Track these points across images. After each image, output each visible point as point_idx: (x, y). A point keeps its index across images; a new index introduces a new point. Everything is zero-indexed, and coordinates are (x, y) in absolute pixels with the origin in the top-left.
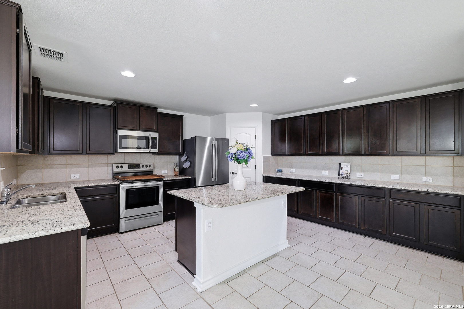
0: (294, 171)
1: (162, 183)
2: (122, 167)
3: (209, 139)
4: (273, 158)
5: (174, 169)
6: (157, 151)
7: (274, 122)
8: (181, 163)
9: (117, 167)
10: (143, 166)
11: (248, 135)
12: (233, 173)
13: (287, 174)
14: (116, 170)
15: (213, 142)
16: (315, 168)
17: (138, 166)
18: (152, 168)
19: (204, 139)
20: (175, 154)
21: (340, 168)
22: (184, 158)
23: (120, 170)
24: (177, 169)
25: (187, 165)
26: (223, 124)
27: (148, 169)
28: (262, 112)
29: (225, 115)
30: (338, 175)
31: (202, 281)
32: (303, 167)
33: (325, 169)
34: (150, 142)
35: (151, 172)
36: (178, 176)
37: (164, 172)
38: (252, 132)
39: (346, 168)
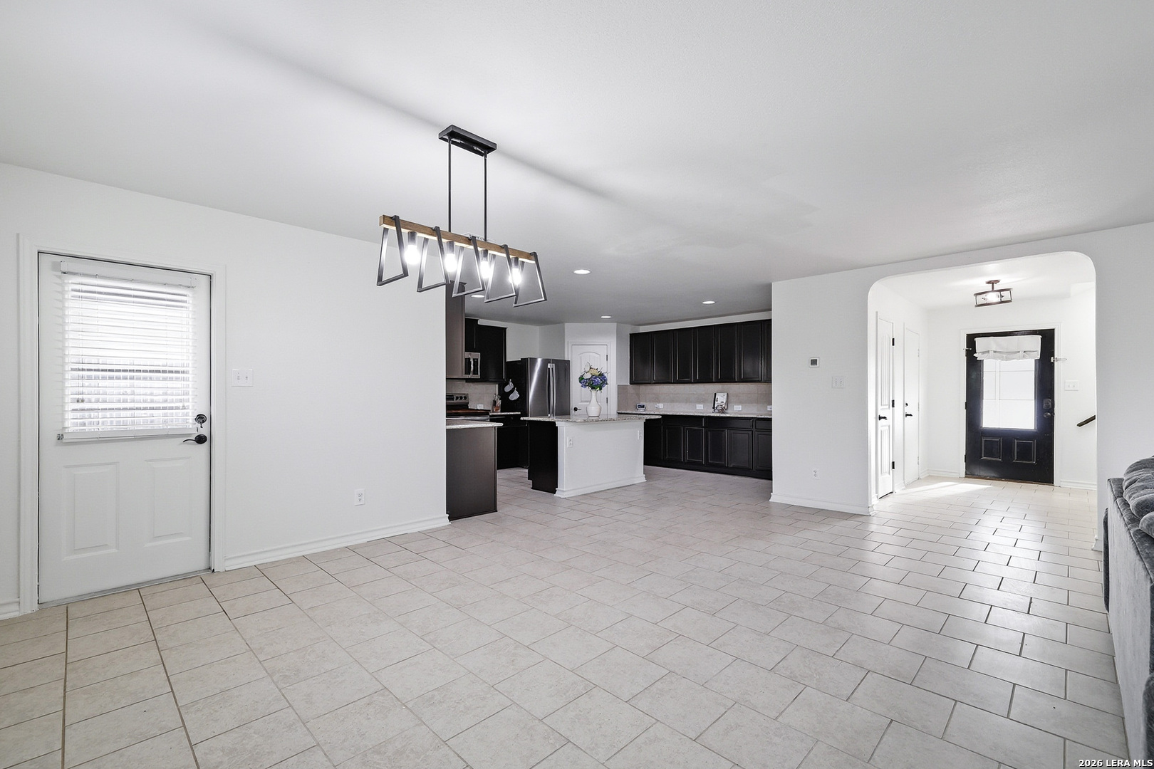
0: (661, 406)
3: (539, 362)
4: (632, 389)
5: (495, 402)
6: (478, 376)
7: (633, 337)
8: (504, 396)
10: (457, 398)
11: (598, 356)
12: (576, 409)
13: (652, 411)
15: (550, 366)
16: (687, 401)
18: (466, 401)
19: (534, 361)
20: (495, 382)
21: (715, 400)
22: (508, 389)
24: (499, 402)
25: (515, 396)
26: (560, 339)
27: (463, 401)
28: (617, 322)
29: (564, 325)
30: (714, 408)
31: (565, 490)
32: (672, 401)
33: (699, 403)
34: (472, 366)
35: (465, 406)
36: (501, 412)
37: (480, 407)
38: (602, 351)
39: (721, 398)
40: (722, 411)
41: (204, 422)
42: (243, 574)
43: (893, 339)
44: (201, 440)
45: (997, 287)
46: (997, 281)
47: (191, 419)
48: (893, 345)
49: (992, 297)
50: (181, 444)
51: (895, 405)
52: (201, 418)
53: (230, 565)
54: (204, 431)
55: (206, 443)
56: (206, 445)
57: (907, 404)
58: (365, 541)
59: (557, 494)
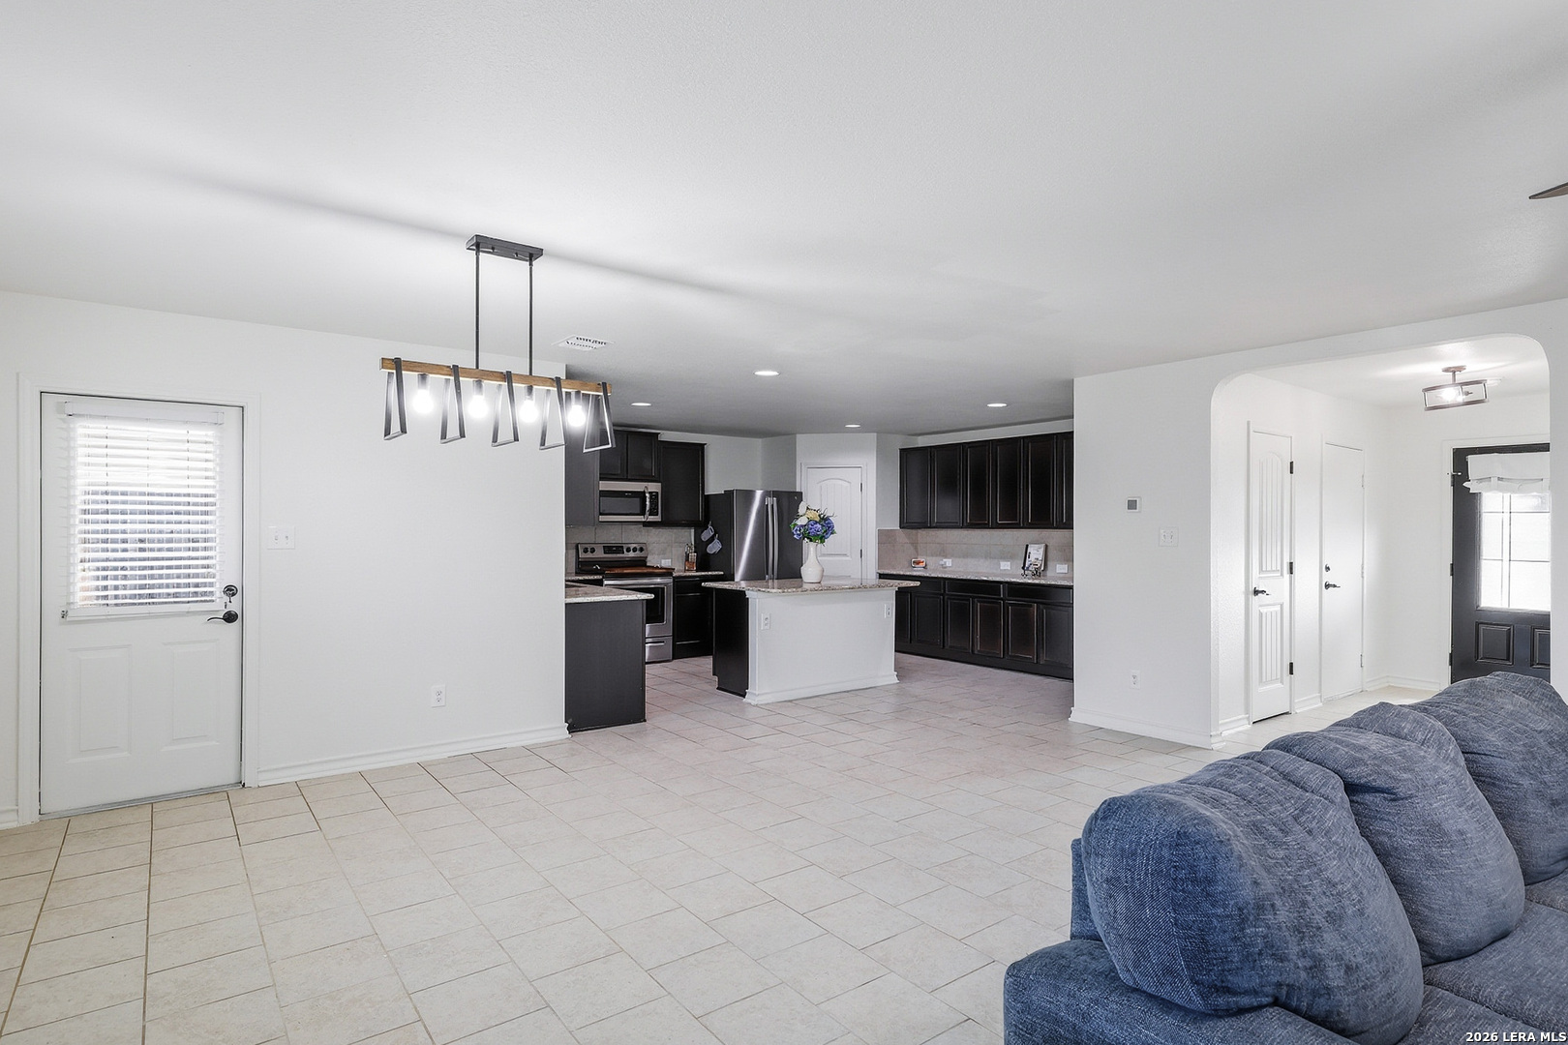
0: (948, 562)
1: (669, 580)
2: (593, 550)
3: (759, 494)
4: (903, 536)
5: (687, 556)
6: (658, 518)
7: (905, 453)
8: (700, 546)
9: (586, 551)
10: (628, 550)
11: (847, 484)
13: (934, 571)
14: (582, 555)
15: (769, 501)
16: (987, 555)
17: (619, 549)
18: (642, 554)
19: (749, 495)
20: (688, 525)
21: (1026, 555)
22: (706, 535)
23: (589, 555)
24: (693, 556)
25: (715, 547)
27: (638, 554)
28: (878, 433)
29: (795, 439)
30: (1023, 568)
31: (757, 693)
32: (966, 556)
33: (1004, 558)
34: (648, 503)
35: (641, 562)
36: (697, 571)
37: (666, 563)
38: (854, 476)
39: (1036, 553)
40: (1037, 573)
41: (233, 595)
42: (278, 791)
43: (1292, 463)
44: (230, 618)
45: (1460, 377)
46: (1460, 369)
47: (218, 590)
48: (1291, 472)
49: (1450, 395)
50: (206, 623)
51: (1295, 569)
52: (230, 591)
53: (265, 780)
54: (234, 607)
55: (237, 623)
56: (236, 624)
57: (1328, 569)
58: (446, 755)
59: (748, 699)
